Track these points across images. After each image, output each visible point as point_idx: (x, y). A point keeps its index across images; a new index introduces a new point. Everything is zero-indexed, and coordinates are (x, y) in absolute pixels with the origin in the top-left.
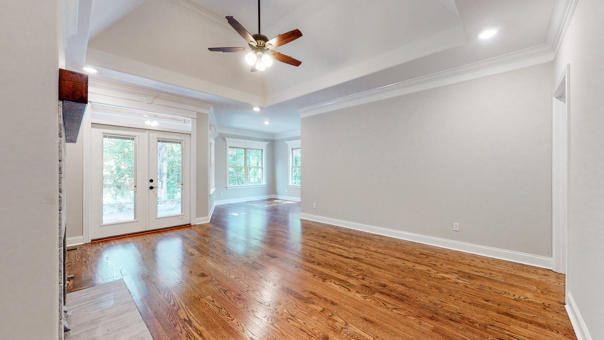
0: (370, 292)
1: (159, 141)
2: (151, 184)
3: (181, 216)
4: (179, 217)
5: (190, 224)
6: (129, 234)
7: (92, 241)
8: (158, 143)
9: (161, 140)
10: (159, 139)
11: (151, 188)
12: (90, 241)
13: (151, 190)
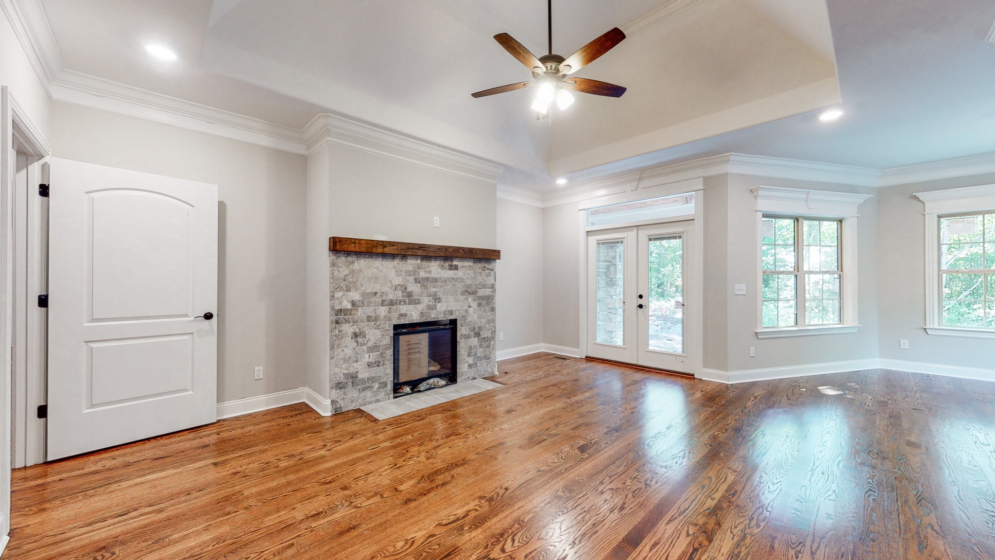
0: (424, 554)
1: (650, 240)
2: (641, 301)
3: (681, 358)
4: (678, 358)
5: (693, 375)
6: (615, 362)
7: (586, 357)
8: (650, 242)
9: (653, 237)
10: (650, 237)
11: (641, 306)
12: (584, 357)
13: (640, 310)
